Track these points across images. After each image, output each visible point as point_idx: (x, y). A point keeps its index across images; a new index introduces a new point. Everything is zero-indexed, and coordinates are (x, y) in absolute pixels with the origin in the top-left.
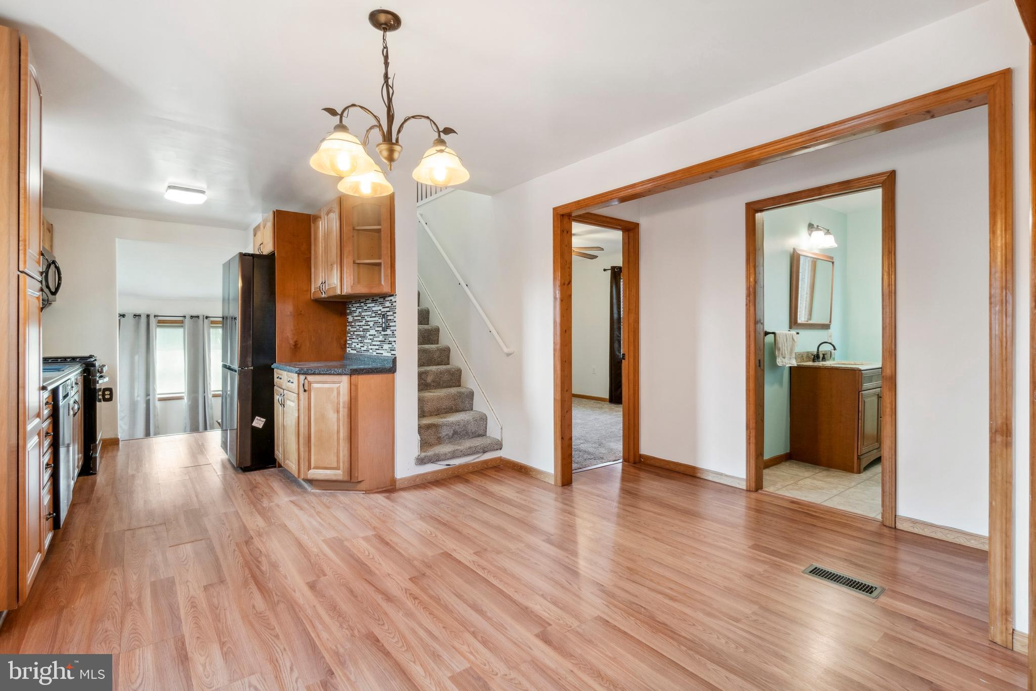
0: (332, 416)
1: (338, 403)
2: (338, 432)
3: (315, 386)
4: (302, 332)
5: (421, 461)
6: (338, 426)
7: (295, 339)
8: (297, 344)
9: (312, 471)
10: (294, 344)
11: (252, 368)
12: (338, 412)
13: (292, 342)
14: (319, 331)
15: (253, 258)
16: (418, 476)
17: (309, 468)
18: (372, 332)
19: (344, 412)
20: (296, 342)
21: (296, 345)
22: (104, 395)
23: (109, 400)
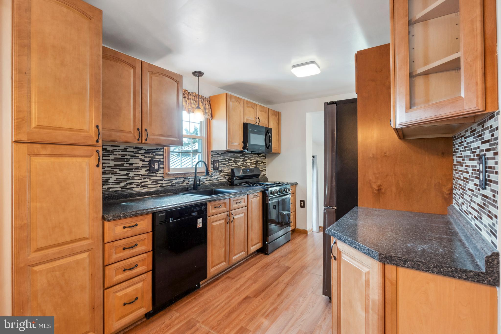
4: (387, 176)
7: (379, 183)
8: (381, 189)
10: (377, 188)
11: (336, 208)
13: (375, 187)
14: (410, 176)
15: (336, 105)
18: (471, 185)
19: (373, 317)
20: (379, 186)
21: (379, 190)
22: (301, 204)
23: (303, 207)
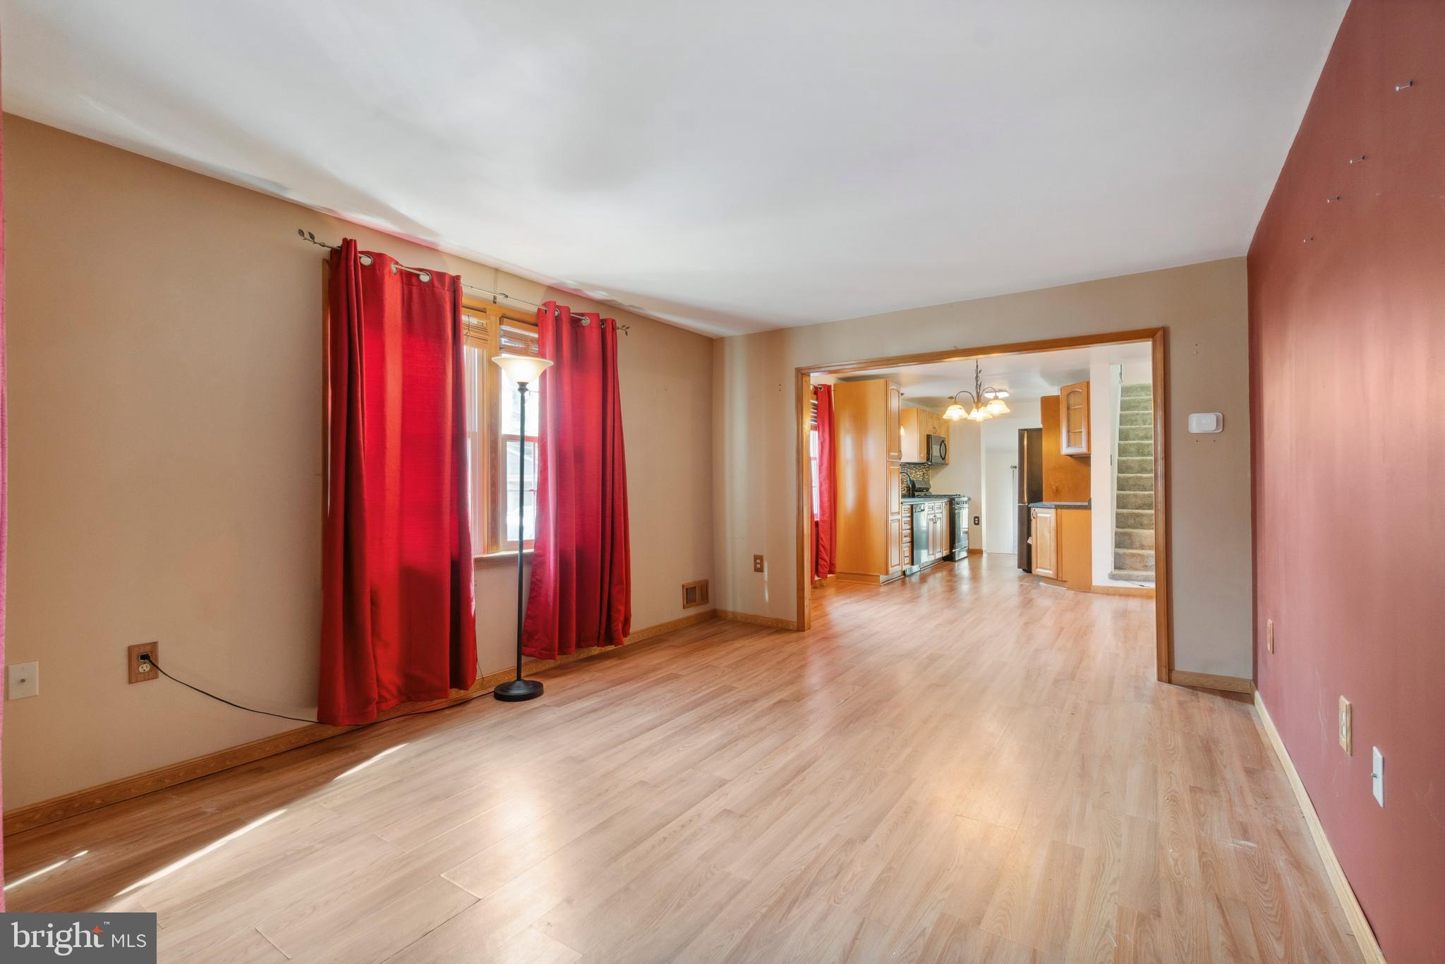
0: (1047, 535)
1: (1050, 527)
2: (1050, 545)
3: (1039, 515)
4: (1062, 480)
5: (1113, 577)
6: (1050, 542)
9: (1038, 570)
12: (1050, 532)
13: (1054, 487)
15: (1026, 432)
16: (1110, 587)
17: (1037, 568)
19: (1053, 533)
20: (1057, 487)
21: (1057, 490)
22: (975, 521)
23: (978, 524)
